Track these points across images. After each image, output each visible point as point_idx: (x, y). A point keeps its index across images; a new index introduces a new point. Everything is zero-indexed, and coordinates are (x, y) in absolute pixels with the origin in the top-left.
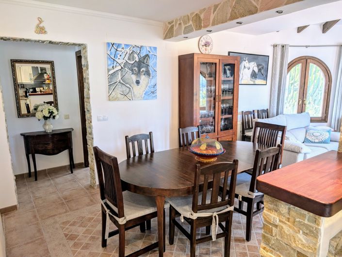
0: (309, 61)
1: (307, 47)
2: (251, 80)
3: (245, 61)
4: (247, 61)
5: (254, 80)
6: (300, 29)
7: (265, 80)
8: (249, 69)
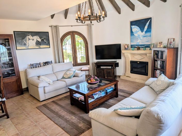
0: (74, 33)
1: (72, 26)
2: (37, 46)
3: (29, 35)
4: (30, 36)
5: (39, 46)
6: (52, 16)
7: (48, 45)
8: (33, 40)
